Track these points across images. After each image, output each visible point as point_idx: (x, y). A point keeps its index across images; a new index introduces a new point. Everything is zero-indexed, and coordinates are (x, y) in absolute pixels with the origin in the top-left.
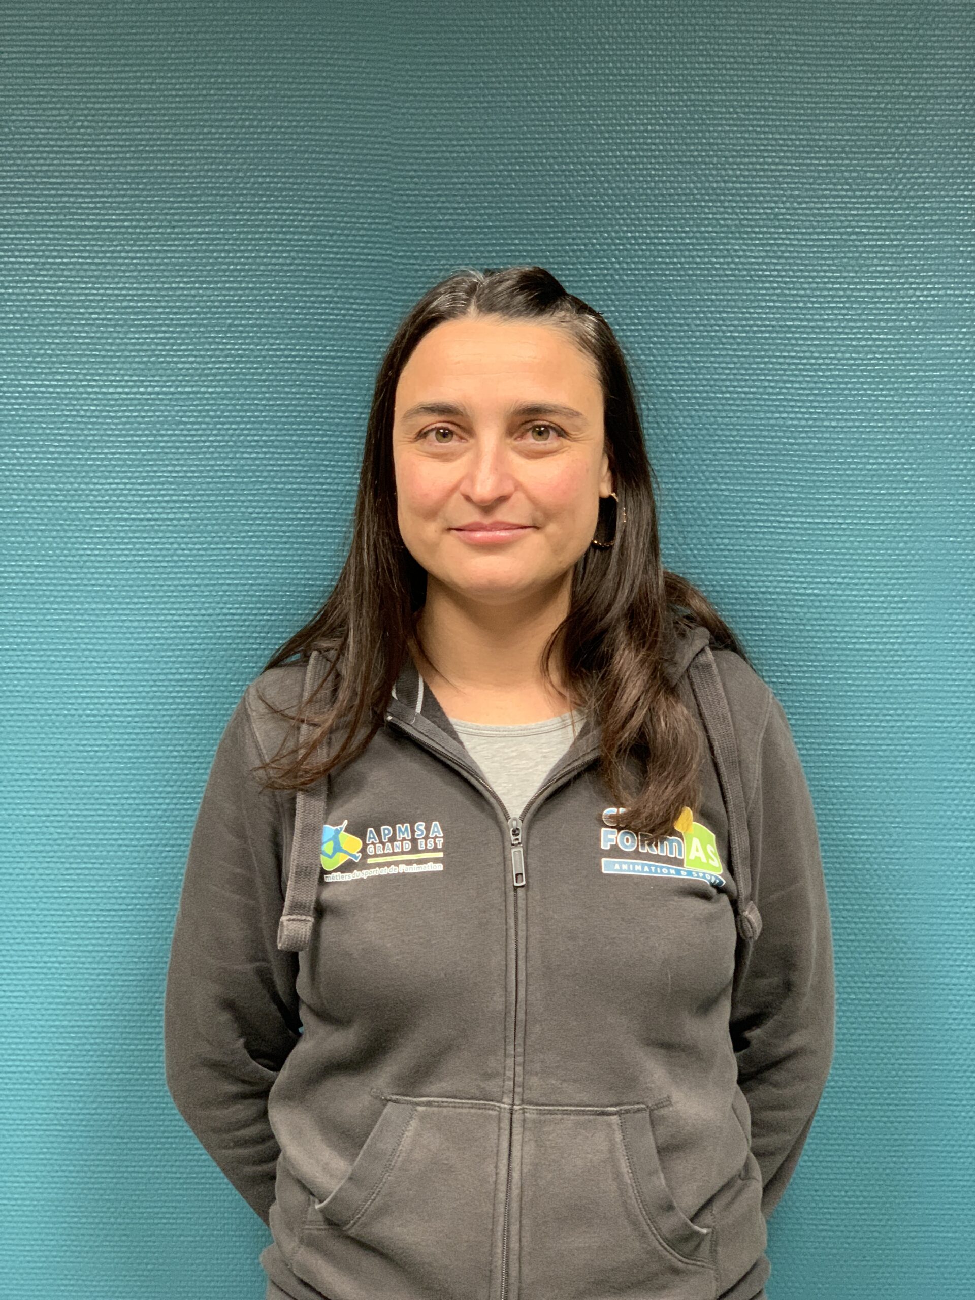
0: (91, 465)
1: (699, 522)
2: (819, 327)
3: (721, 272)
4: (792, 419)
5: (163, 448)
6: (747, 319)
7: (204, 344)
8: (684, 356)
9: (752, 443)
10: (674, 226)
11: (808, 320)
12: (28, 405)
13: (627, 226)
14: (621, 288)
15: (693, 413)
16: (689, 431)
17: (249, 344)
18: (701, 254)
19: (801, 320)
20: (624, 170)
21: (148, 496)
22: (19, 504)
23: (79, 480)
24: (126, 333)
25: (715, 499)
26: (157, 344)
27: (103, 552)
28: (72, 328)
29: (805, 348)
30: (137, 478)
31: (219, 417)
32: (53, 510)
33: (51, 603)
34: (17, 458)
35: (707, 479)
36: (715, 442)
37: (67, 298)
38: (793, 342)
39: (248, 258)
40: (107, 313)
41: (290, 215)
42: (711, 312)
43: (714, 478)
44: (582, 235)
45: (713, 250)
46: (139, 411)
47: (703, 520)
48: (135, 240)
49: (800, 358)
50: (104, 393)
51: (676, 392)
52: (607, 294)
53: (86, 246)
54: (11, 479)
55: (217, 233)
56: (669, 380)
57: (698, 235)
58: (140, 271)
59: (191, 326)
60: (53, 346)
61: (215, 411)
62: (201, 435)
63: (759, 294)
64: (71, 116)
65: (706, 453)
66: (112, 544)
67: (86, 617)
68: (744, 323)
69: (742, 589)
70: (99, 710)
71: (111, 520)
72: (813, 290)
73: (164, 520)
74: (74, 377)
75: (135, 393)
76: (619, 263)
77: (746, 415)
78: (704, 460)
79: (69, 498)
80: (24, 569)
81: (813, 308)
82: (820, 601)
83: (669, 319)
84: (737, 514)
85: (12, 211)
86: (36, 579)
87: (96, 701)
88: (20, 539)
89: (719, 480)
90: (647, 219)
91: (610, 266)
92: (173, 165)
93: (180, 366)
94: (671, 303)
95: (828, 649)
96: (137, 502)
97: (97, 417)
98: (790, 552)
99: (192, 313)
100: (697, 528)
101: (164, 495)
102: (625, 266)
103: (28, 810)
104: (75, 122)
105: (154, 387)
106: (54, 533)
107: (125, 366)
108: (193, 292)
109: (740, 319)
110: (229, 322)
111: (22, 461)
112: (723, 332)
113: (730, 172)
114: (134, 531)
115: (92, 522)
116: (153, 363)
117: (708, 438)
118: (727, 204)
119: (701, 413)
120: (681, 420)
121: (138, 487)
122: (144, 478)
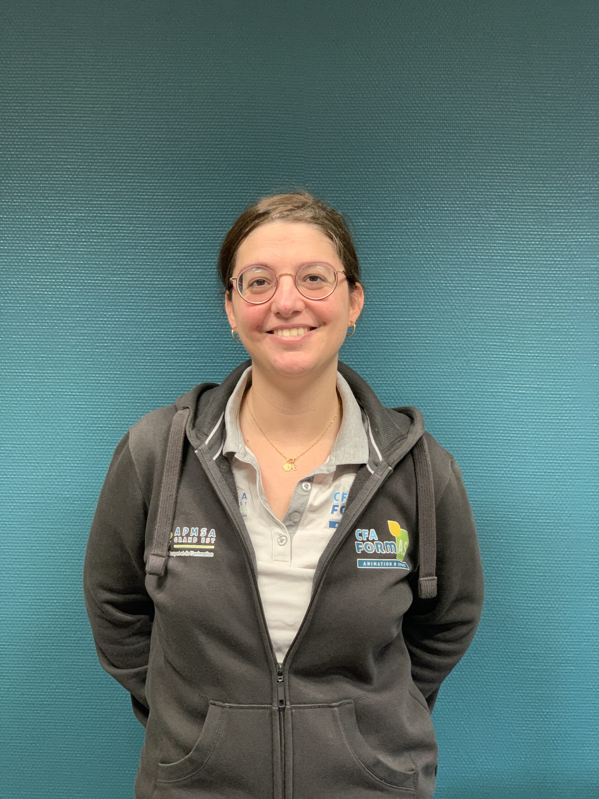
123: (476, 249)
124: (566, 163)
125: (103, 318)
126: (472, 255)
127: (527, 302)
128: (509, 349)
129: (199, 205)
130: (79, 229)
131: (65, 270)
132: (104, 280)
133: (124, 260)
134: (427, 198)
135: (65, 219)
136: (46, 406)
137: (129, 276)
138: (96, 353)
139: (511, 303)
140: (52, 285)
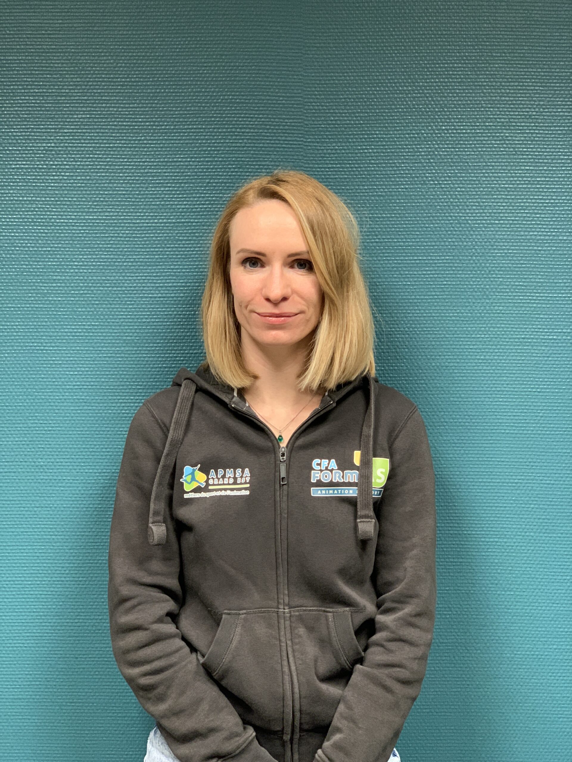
0: (126, 266)
1: (485, 297)
2: (557, 181)
3: (498, 149)
4: (540, 235)
5: (168, 255)
6: (513, 177)
7: (192, 194)
8: (476, 199)
9: (516, 250)
10: (470, 122)
11: (550, 177)
12: (89, 230)
13: (442, 122)
14: (438, 159)
15: (481, 233)
16: (479, 243)
17: (219, 194)
18: (486, 139)
19: (545, 177)
20: (441, 89)
21: (160, 283)
22: (83, 288)
23: (119, 275)
24: (147, 188)
25: (494, 283)
26: (166, 194)
27: (133, 317)
28: (115, 185)
29: (547, 194)
30: (153, 273)
31: (201, 237)
32: (104, 292)
33: (102, 347)
34: (83, 262)
35: (490, 271)
36: (495, 249)
37: (112, 167)
38: (541, 190)
39: (218, 143)
40: (136, 176)
41: (243, 117)
42: (492, 173)
43: (494, 271)
44: (416, 128)
45: (493, 137)
46: (154, 233)
47: (487, 296)
48: (153, 133)
49: (545, 199)
50: (134, 223)
51: (471, 220)
52: (431, 163)
53: (123, 137)
54: (79, 274)
55: (200, 129)
56: (468, 213)
57: (484, 127)
58: (155, 151)
59: (185, 183)
60: (104, 196)
61: (199, 233)
62: (191, 247)
63: (520, 162)
64: (115, 60)
65: (490, 256)
66: (138, 312)
67: (123, 355)
68: (512, 179)
69: (510, 336)
70: (130, 410)
71: (138, 297)
72: (553, 159)
73: (169, 297)
74: (116, 214)
75: (152, 223)
76: (438, 144)
77: (513, 233)
78: (488, 260)
79: (113, 285)
80: (86, 327)
81: (552, 170)
82: (557, 343)
83: (467, 177)
84: (507, 292)
85: (80, 116)
86: (93, 333)
87: (128, 405)
88: (84, 309)
89: (497, 272)
90: (454, 119)
91: (432, 146)
92: (175, 89)
93: (178, 207)
94: (468, 167)
95: (562, 371)
96: (153, 287)
97: (130, 237)
98: (539, 314)
99: (186, 176)
100: (483, 301)
101: (168, 283)
102: (441, 146)
103: (89, 469)
104: (117, 64)
105: (163, 219)
106: (104, 306)
107: (147, 207)
108: (186, 163)
109: (509, 177)
110: (207, 181)
111: (86, 263)
112: (499, 184)
113: (503, 91)
114: (151, 304)
115: (126, 299)
116: (163, 205)
117: (490, 247)
118: (501, 109)
119: (486, 233)
120: (474, 236)
121: (153, 278)
122: (157, 273)
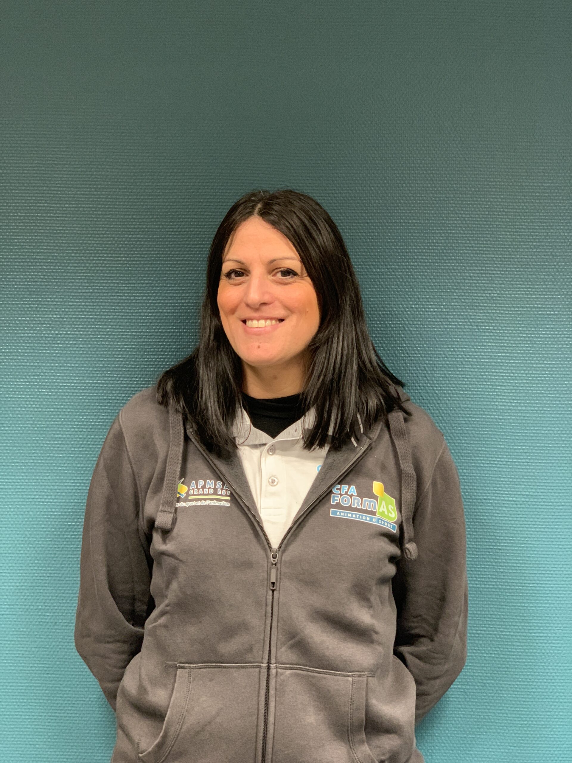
123: (463, 352)
124: (555, 264)
125: (79, 422)
126: (460, 358)
127: (517, 406)
128: (498, 455)
129: (178, 306)
130: (54, 331)
131: (40, 373)
132: (79, 383)
133: (100, 363)
134: (413, 299)
135: (40, 320)
136: (18, 513)
137: (106, 379)
138: (70, 458)
139: (500, 407)
140: (26, 388)
